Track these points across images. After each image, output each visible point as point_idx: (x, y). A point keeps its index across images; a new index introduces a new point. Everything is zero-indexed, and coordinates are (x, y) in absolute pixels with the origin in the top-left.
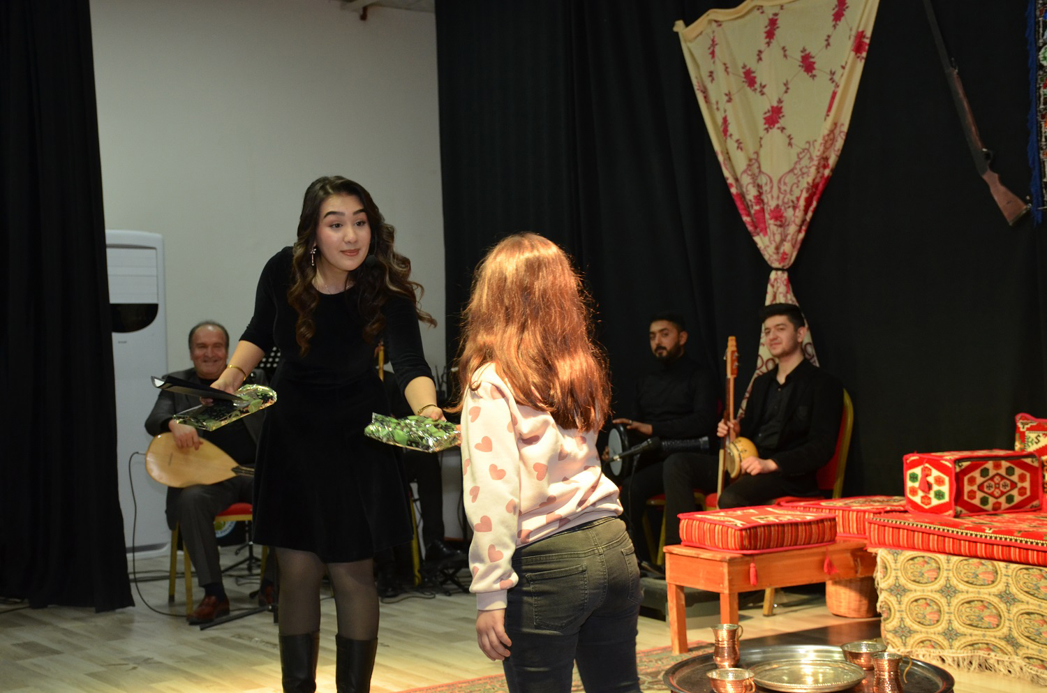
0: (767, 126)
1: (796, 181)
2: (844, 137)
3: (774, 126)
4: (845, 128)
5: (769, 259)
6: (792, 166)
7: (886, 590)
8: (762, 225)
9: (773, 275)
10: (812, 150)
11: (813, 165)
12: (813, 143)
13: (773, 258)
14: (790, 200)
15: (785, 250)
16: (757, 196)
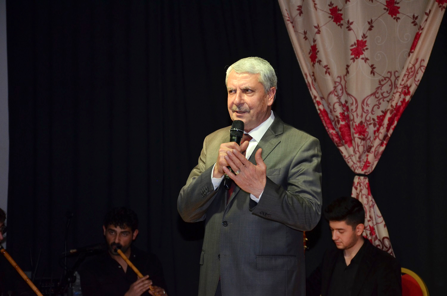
0: (353, 56)
1: (377, 103)
2: (424, 71)
3: (359, 57)
4: (425, 64)
5: (352, 166)
6: (374, 91)
8: (347, 138)
9: (356, 180)
10: (393, 79)
11: (397, 92)
12: (395, 73)
13: (356, 165)
14: (371, 119)
15: (367, 159)
16: (343, 113)
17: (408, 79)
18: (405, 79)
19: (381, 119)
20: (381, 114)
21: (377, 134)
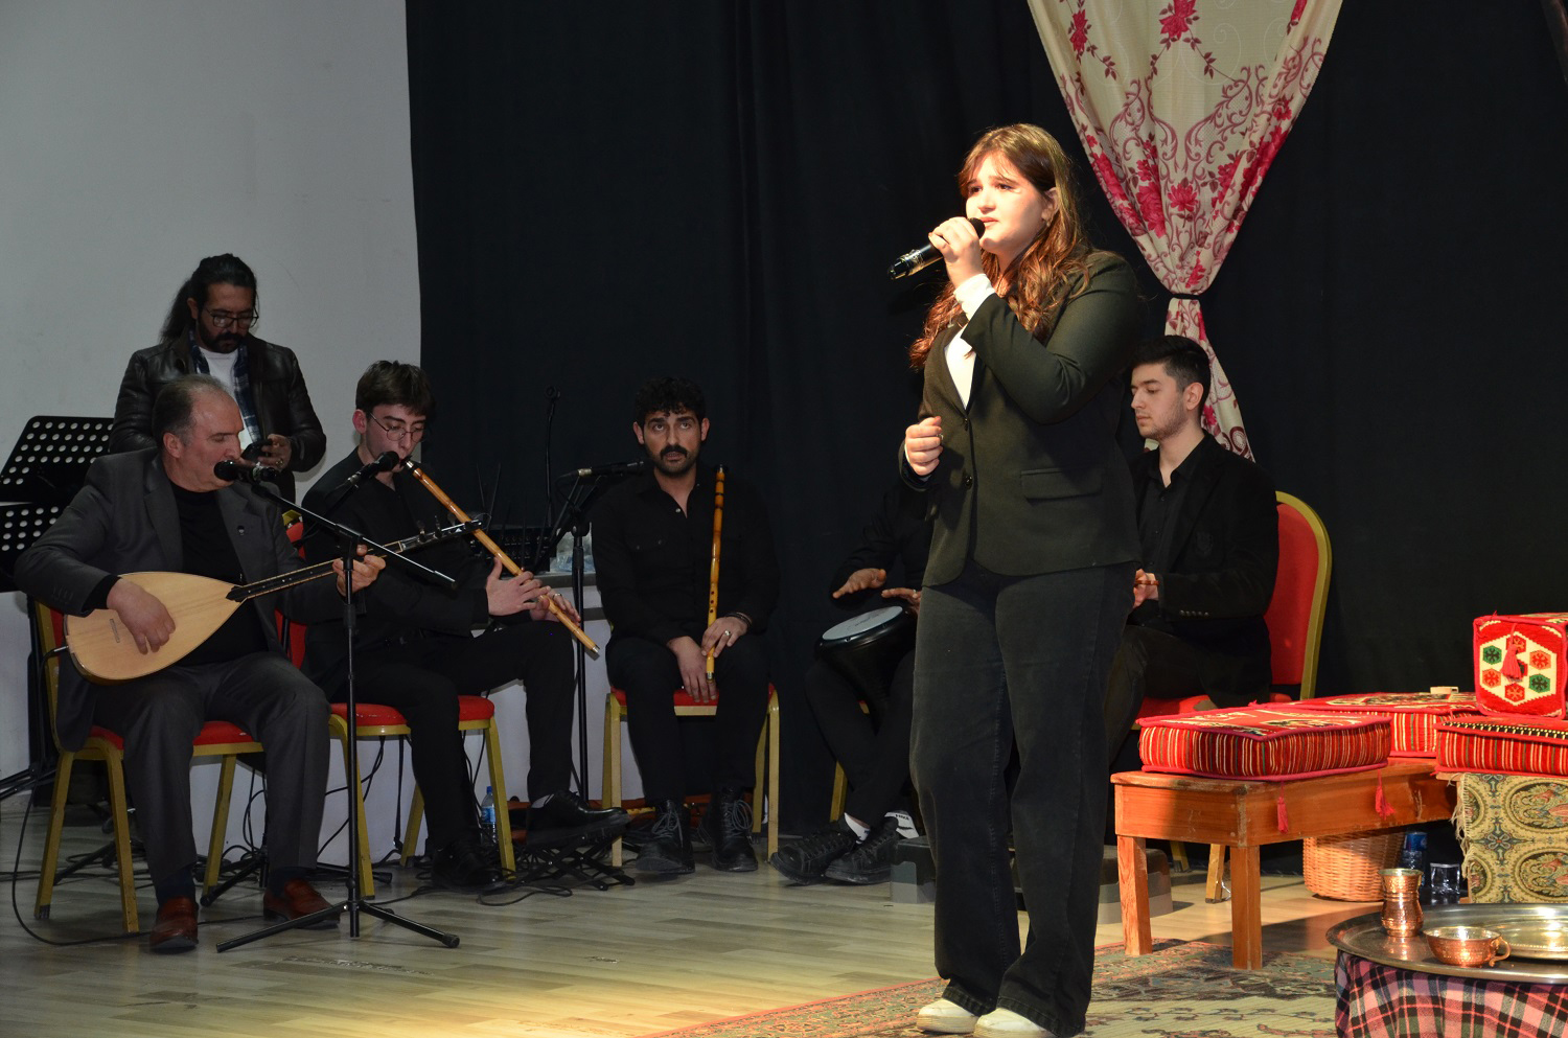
0: (1166, 35)
1: (1219, 138)
2: (1320, 64)
3: (1179, 36)
4: (1323, 48)
5: (1166, 277)
6: (1213, 111)
7: (1477, 841)
8: (1154, 216)
9: (1174, 306)
10: (1253, 83)
11: (1263, 112)
12: (1257, 70)
13: (1174, 276)
14: (1206, 173)
15: (1198, 261)
16: (1146, 162)
17: (1287, 82)
18: (1281, 83)
19: (1227, 172)
20: (1228, 161)
21: (1218, 206)
